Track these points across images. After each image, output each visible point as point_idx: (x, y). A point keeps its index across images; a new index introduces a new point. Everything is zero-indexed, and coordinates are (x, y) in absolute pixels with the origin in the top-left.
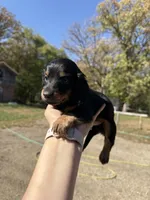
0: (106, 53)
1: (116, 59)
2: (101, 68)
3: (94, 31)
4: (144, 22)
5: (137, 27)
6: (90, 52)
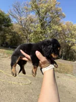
2: (28, 29)
5: (48, 13)
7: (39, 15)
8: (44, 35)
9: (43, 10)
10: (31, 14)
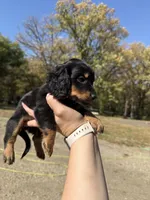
0: (63, 53)
3: (52, 29)
4: (98, 27)
5: (93, 31)
7: (76, 36)
9: (84, 27)
10: (60, 37)
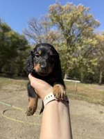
0: (54, 40)
1: (60, 44)
3: (46, 24)
4: (78, 21)
6: (43, 38)
7: (63, 28)
8: (74, 54)
9: (68, 21)
10: (52, 29)
